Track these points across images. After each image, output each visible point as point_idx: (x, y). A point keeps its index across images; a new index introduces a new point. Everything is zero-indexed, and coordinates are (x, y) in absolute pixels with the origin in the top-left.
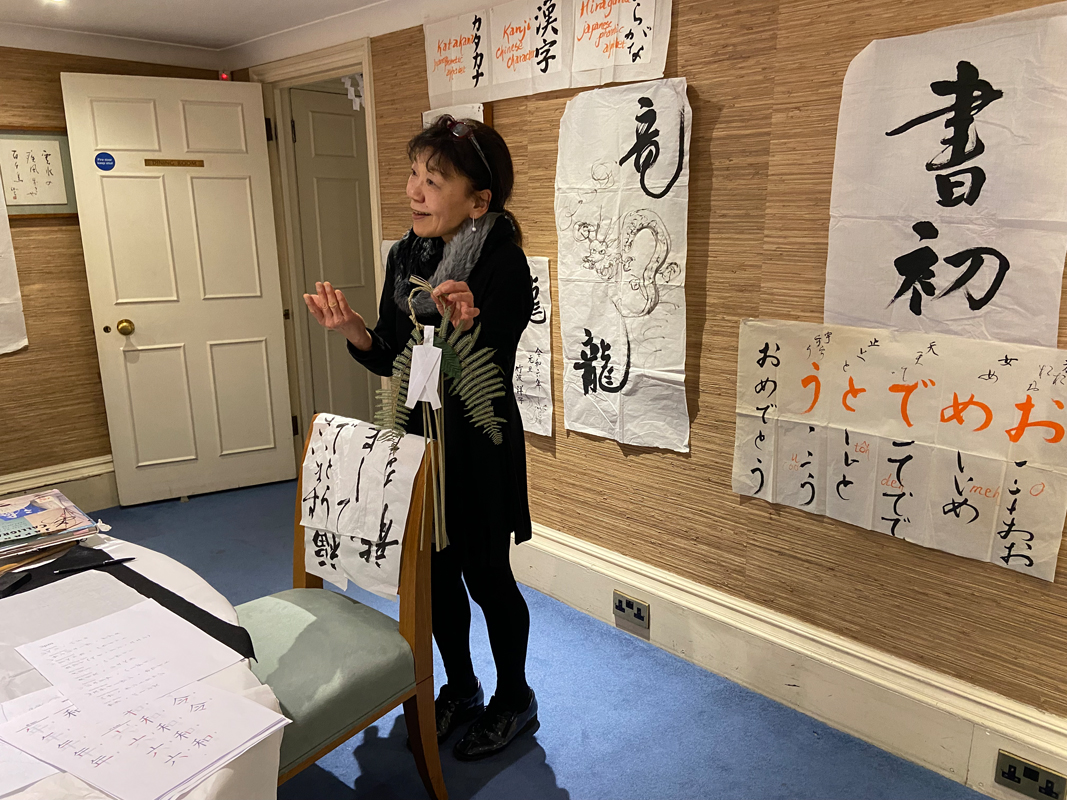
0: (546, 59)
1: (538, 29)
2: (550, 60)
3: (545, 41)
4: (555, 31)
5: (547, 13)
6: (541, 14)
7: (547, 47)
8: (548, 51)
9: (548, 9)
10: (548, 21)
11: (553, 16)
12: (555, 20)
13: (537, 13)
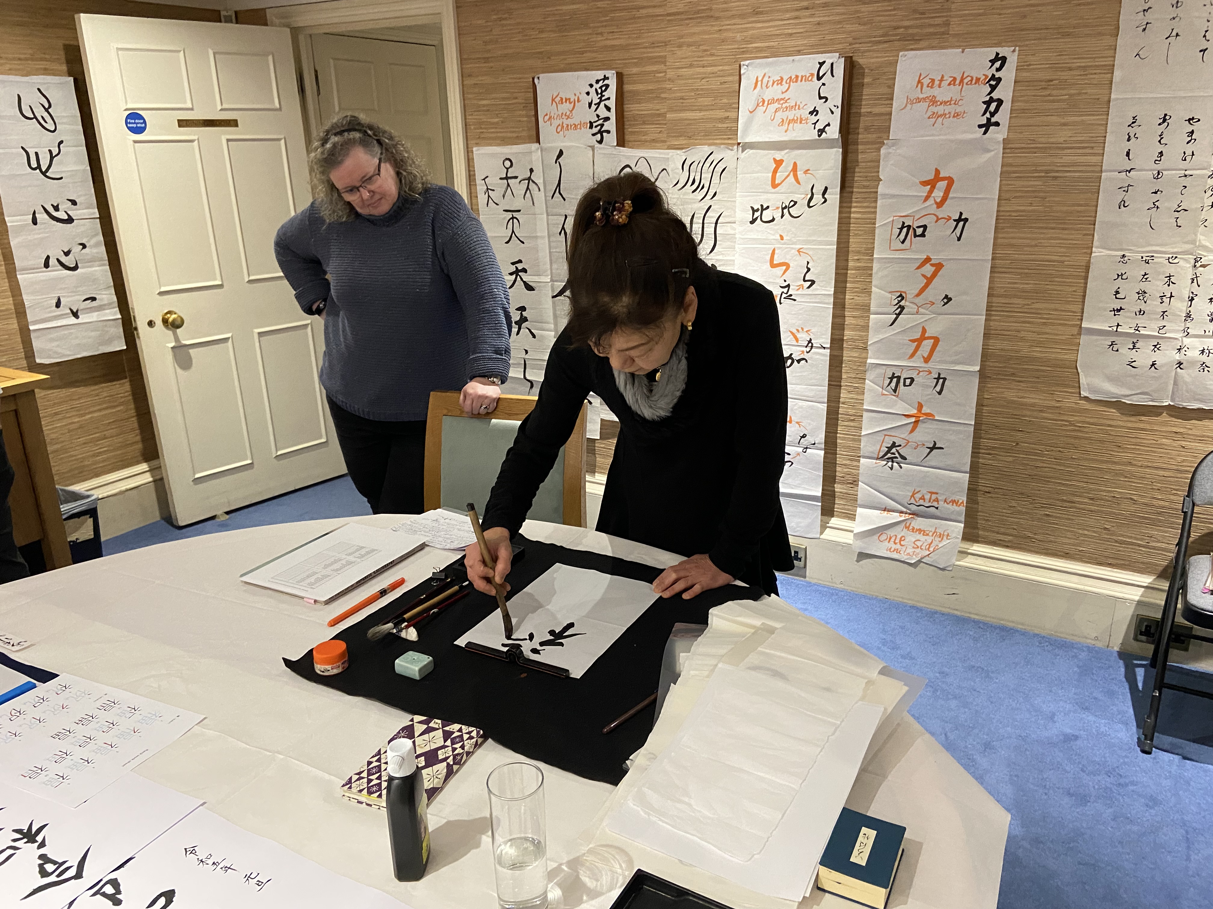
0: (601, 132)
1: (590, 105)
2: (605, 134)
3: (598, 116)
4: (608, 109)
5: (599, 91)
7: (600, 122)
8: (602, 125)
9: (601, 88)
10: (600, 98)
11: (606, 94)
13: (588, 89)
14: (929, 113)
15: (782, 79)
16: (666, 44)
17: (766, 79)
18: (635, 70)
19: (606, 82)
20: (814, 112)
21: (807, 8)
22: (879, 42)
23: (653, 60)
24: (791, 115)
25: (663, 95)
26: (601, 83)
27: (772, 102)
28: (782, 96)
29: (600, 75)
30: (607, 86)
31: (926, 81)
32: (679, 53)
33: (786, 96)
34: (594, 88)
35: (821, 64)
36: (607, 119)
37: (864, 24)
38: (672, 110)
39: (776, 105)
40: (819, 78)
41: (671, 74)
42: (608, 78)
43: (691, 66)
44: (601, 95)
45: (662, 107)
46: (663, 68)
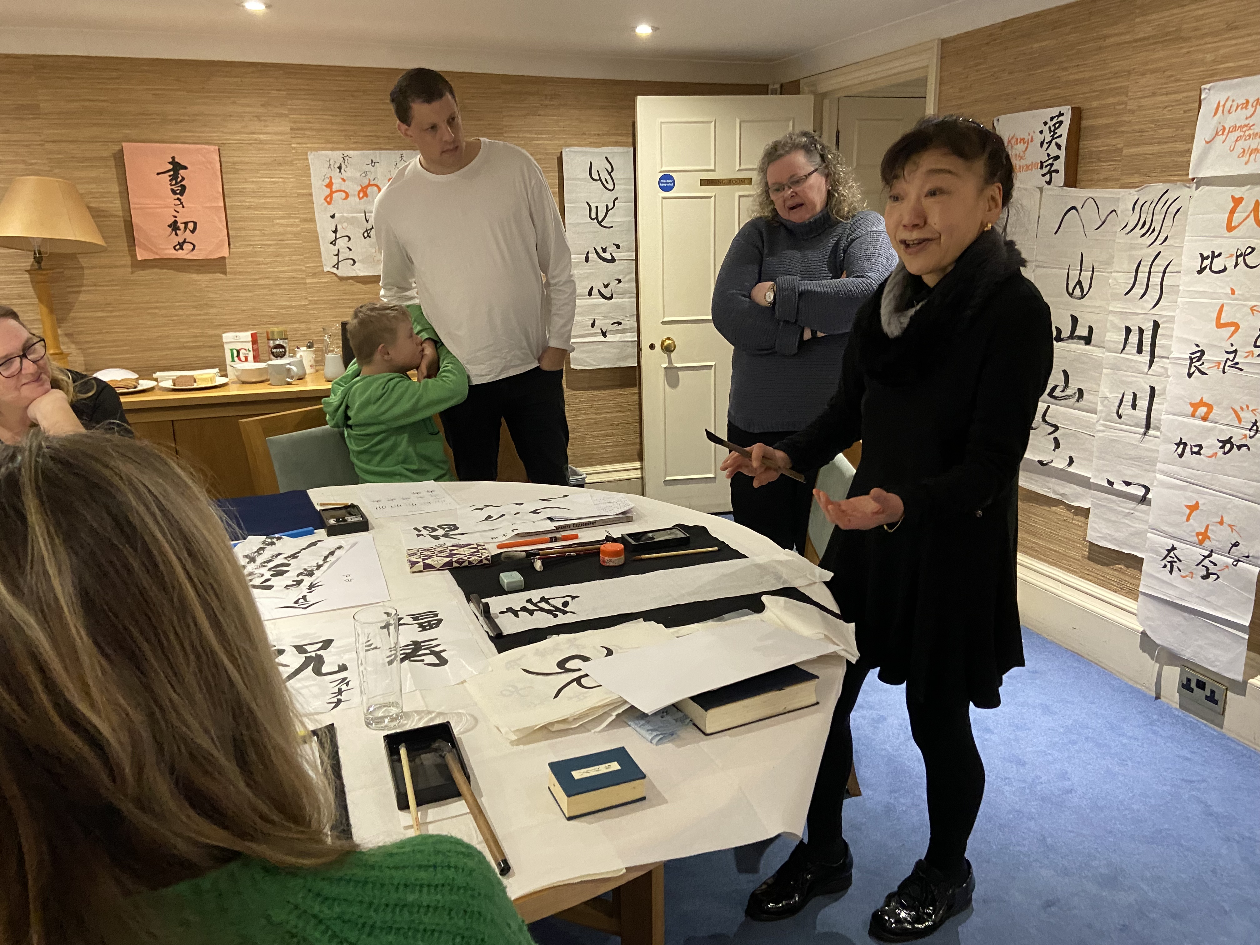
0: (1050, 172)
1: (1042, 143)
2: (1054, 174)
3: (1049, 155)
4: (1059, 146)
5: (1052, 128)
6: (1046, 129)
7: (1050, 161)
8: (1052, 165)
9: (1054, 125)
10: (1052, 136)
11: (1059, 132)
12: (1060, 136)
13: (1042, 127)
15: (1248, 102)
16: (1129, 72)
17: (1229, 104)
18: (1095, 104)
19: (1061, 118)
23: (1115, 92)
24: (1254, 143)
25: (1120, 129)
26: (1055, 121)
27: (1234, 129)
28: (1247, 122)
29: (1055, 111)
30: (1061, 123)
32: (1142, 82)
33: (1251, 121)
34: (1048, 126)
36: (1057, 158)
38: (1129, 145)
39: (1238, 133)
41: (1132, 105)
42: (1062, 115)
43: (1154, 94)
44: (1052, 131)
45: (1118, 142)
46: (1124, 99)
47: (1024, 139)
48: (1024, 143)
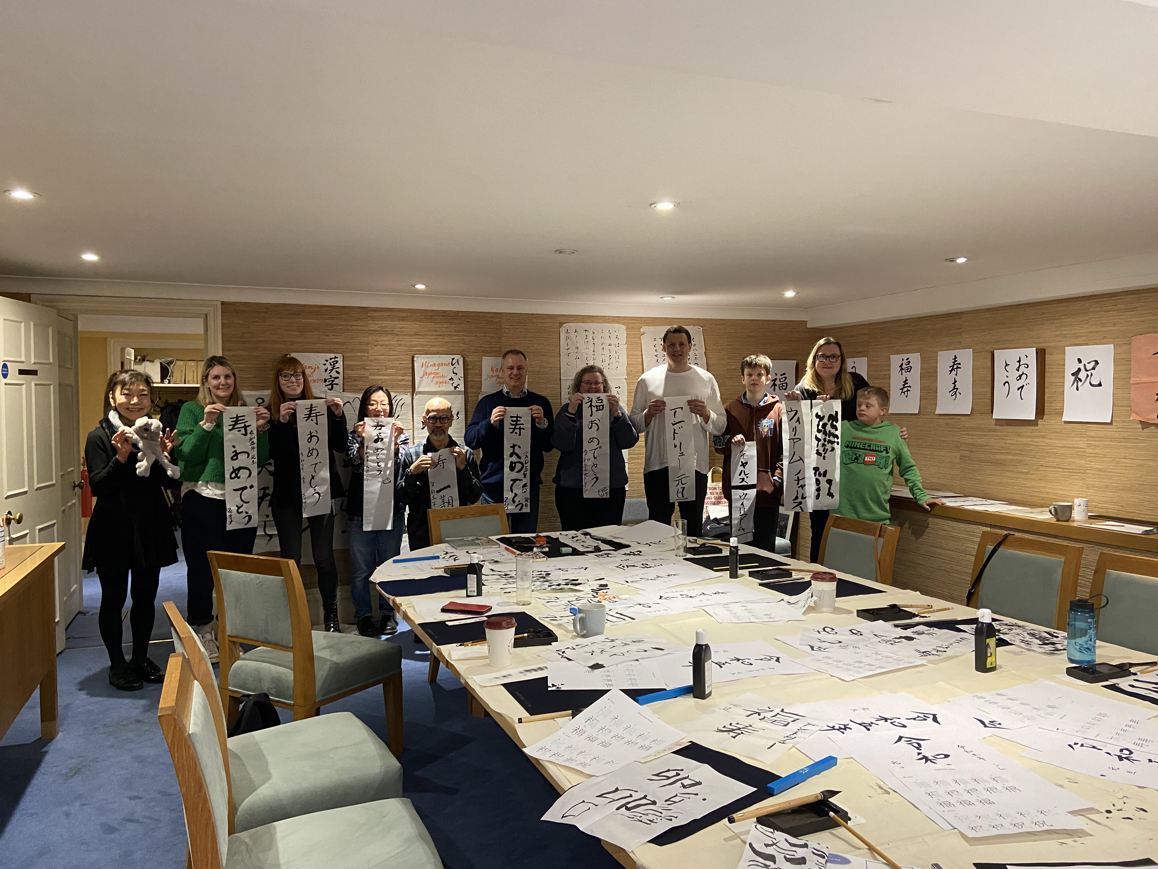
0: (331, 384)
1: (326, 370)
2: (334, 386)
3: (331, 376)
4: (338, 373)
5: (332, 364)
6: (328, 363)
7: (332, 379)
8: (333, 381)
9: (333, 362)
10: (333, 367)
11: (337, 366)
12: (339, 368)
13: (325, 362)
14: (497, 382)
15: (435, 364)
16: (368, 344)
17: (427, 363)
18: (352, 355)
19: (336, 359)
20: (451, 379)
21: (441, 335)
22: (474, 352)
23: (361, 351)
24: (441, 380)
26: (333, 360)
27: (431, 374)
28: (436, 372)
29: (332, 355)
30: (337, 362)
31: (495, 369)
32: (376, 348)
33: (438, 371)
34: (329, 362)
35: (453, 359)
36: (337, 378)
37: (467, 344)
38: (372, 375)
39: (433, 375)
40: (452, 365)
41: (371, 358)
42: (337, 358)
43: (383, 355)
44: (333, 366)
45: (367, 373)
46: (367, 355)
47: (311, 367)
48: (312, 369)
